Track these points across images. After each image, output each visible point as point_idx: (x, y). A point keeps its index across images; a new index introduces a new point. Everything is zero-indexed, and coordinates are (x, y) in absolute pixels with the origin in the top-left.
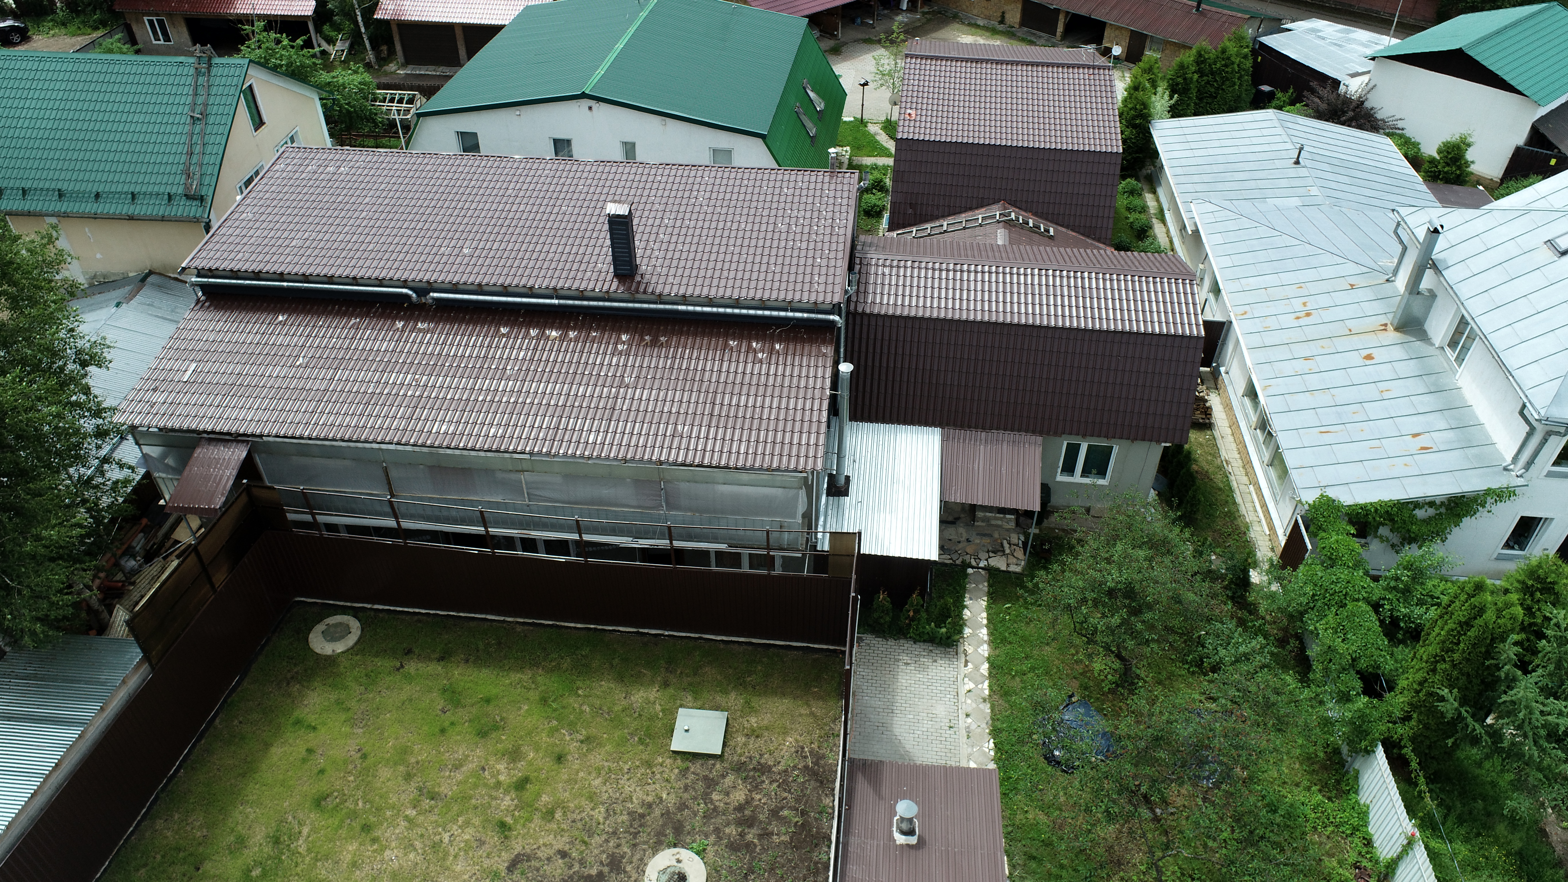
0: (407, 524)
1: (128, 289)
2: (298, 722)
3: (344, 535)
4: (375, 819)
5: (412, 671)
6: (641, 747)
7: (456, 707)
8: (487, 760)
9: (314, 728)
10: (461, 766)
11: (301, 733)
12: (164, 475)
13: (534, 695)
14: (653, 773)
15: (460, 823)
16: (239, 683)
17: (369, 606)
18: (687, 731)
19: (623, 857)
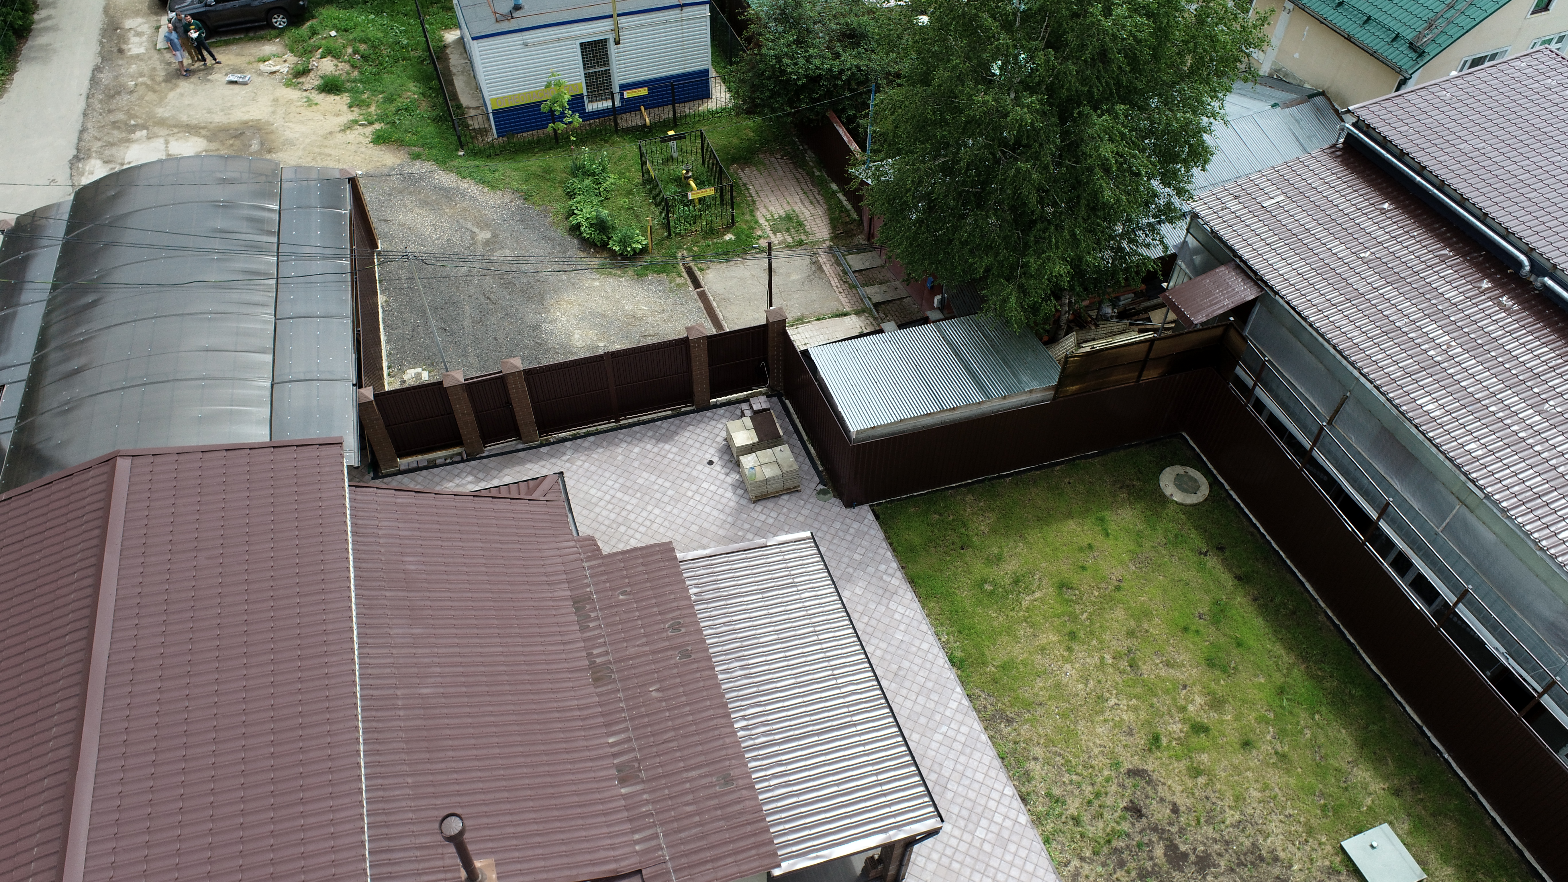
0: (1318, 454)
1: (1294, 96)
2: (1102, 520)
3: (1262, 420)
4: (1083, 636)
5: (1209, 565)
6: (1319, 812)
7: (1212, 624)
8: (1194, 684)
9: (1107, 535)
10: (1173, 667)
11: (1097, 529)
12: (1183, 266)
13: (1278, 679)
14: (1307, 841)
15: (1131, 703)
16: (1093, 456)
17: (1227, 487)
18: (1372, 846)
19: (1214, 866)
